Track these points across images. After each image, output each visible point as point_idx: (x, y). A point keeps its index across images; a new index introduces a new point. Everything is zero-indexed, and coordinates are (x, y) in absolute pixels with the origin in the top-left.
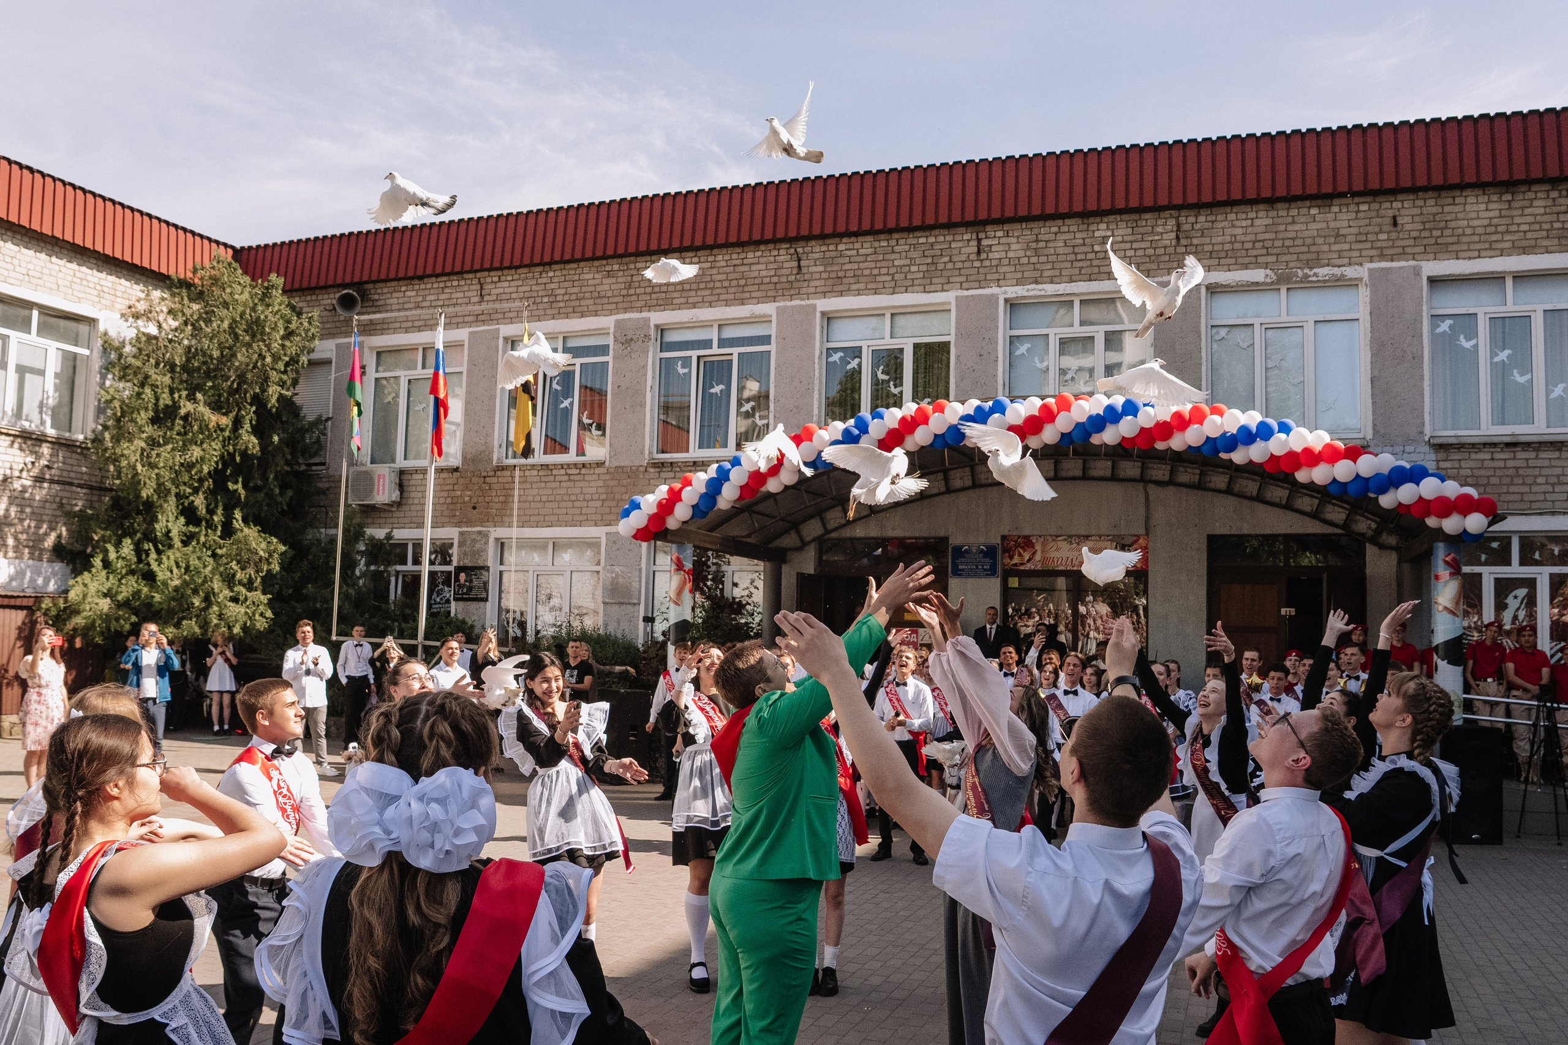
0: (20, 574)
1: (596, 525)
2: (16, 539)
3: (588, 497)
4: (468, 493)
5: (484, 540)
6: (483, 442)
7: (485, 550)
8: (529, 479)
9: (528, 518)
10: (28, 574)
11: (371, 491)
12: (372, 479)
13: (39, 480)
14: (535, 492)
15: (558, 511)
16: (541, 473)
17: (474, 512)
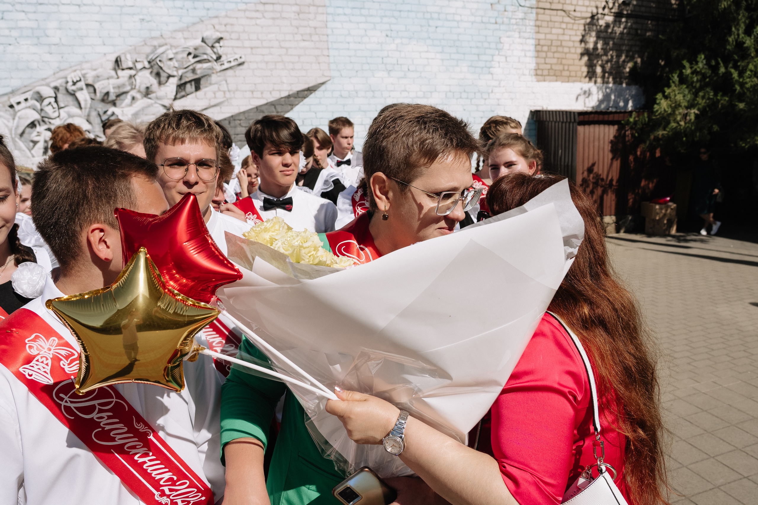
0: (606, 97)
2: (602, 66)
10: (613, 97)
13: (618, 16)
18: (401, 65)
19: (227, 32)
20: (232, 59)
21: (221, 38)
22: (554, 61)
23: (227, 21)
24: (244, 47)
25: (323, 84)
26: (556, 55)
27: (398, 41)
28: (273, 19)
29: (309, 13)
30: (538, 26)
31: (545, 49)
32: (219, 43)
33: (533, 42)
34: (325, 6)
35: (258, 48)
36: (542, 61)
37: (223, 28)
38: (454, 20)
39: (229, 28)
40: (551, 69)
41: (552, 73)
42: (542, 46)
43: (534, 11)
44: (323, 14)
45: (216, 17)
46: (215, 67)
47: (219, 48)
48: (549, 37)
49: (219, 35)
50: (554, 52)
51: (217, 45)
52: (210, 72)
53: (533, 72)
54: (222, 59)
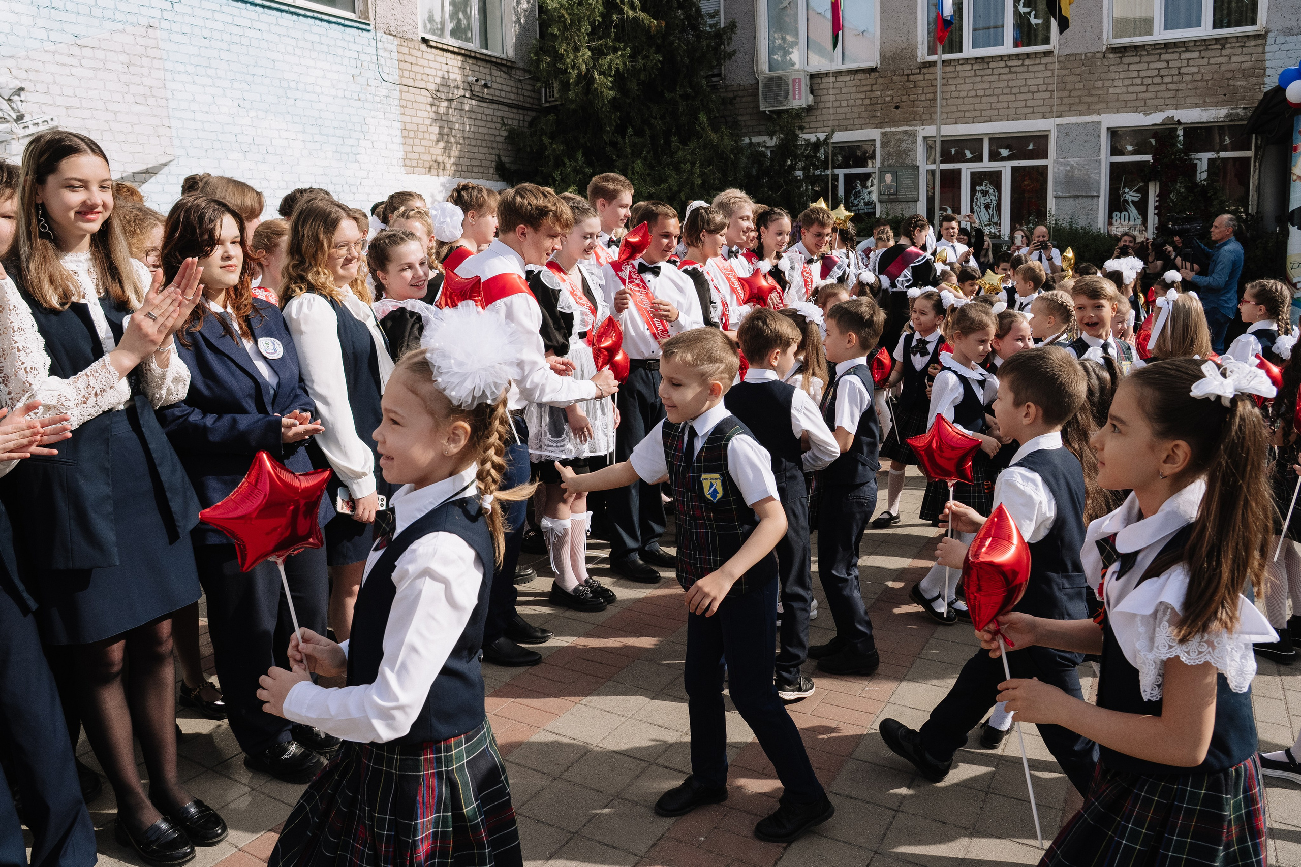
1: (1044, 117)
3: (1034, 89)
4: (890, 93)
5: (911, 140)
6: (904, 39)
7: (914, 150)
8: (961, 74)
9: (962, 114)
11: (786, 96)
12: (786, 85)
14: (969, 87)
15: (999, 105)
16: (976, 67)
17: (898, 111)
18: (258, 145)
19: (30, 80)
20: (40, 121)
21: (22, 89)
22: (422, 149)
23: (27, 64)
24: (56, 105)
25: (165, 164)
26: (424, 143)
27: (252, 114)
28: (94, 69)
29: (142, 66)
30: (403, 107)
31: (412, 134)
32: (19, 95)
33: (398, 125)
34: (161, 59)
35: (76, 108)
36: (409, 149)
37: (23, 75)
38: (314, 93)
39: (32, 75)
40: (419, 159)
41: (420, 164)
42: (409, 131)
43: (398, 87)
44: (159, 69)
45: (13, 57)
46: (14, 130)
47: (20, 103)
48: (414, 120)
49: (20, 85)
50: (421, 139)
51: (16, 98)
52: (8, 137)
53: (401, 162)
54: (25, 120)
